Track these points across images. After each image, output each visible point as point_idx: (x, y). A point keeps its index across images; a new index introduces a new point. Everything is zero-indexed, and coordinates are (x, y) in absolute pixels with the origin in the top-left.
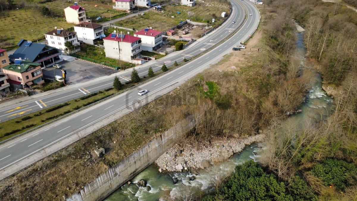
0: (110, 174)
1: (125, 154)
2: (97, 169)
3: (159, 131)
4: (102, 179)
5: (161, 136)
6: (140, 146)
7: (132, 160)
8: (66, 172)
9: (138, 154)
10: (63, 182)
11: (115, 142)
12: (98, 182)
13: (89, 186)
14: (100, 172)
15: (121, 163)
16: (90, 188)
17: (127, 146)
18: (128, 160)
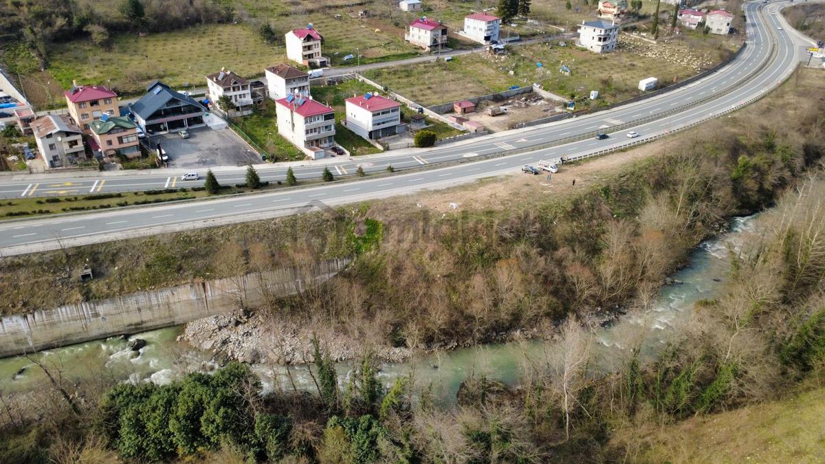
0: (85, 310)
1: (122, 289)
2: (65, 295)
3: (204, 276)
4: (69, 313)
5: (204, 285)
6: (153, 287)
7: (131, 302)
8: (22, 283)
9: (147, 298)
10: (10, 295)
11: (116, 268)
12: (60, 314)
13: (44, 314)
14: (67, 302)
15: (108, 300)
16: (44, 316)
17: (131, 280)
18: (124, 301)
